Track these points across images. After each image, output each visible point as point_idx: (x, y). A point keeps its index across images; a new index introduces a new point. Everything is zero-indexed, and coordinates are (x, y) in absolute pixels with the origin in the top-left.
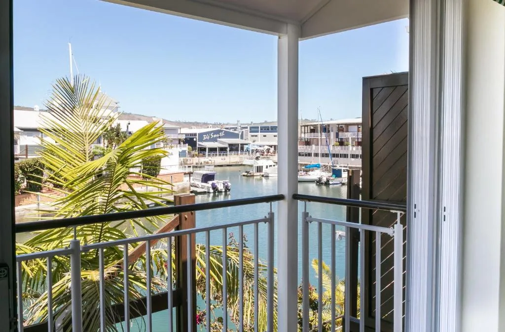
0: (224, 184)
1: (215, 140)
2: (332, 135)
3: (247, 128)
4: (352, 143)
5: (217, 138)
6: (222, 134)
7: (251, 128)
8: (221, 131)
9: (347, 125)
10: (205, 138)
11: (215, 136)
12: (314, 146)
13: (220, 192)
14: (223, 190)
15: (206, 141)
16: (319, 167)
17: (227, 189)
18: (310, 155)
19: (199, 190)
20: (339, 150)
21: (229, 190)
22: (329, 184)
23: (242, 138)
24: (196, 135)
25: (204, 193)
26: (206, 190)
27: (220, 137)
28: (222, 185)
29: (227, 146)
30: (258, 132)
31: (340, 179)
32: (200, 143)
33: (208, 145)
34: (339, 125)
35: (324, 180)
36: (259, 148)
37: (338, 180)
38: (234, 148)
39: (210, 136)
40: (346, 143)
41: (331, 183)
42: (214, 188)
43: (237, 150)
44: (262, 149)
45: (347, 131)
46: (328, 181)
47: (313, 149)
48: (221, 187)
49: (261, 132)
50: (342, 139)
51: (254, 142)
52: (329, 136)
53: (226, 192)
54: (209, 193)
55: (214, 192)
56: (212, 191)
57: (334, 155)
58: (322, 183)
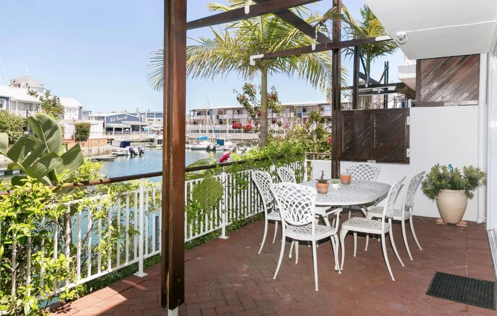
0: (139, 148)
1: (120, 122)
2: (214, 117)
3: (145, 114)
4: (229, 122)
5: (121, 120)
6: (125, 118)
7: (148, 114)
8: (124, 115)
9: (225, 110)
10: (111, 121)
11: (120, 119)
12: (200, 125)
13: (136, 155)
14: (138, 153)
15: (113, 122)
16: (207, 139)
17: (141, 152)
18: (198, 131)
19: (119, 153)
20: (219, 127)
21: (143, 153)
22: (216, 150)
23: (141, 121)
24: (104, 118)
25: (123, 155)
26: (125, 154)
27: (124, 120)
28: (138, 149)
29: (130, 126)
30: (153, 117)
31: (223, 147)
32: (108, 124)
33: (115, 126)
34: (219, 109)
35: (212, 147)
36: (155, 129)
37: (222, 147)
38: (135, 128)
39: (116, 119)
40: (224, 122)
41: (216, 149)
42: (132, 152)
43: (138, 130)
44: (157, 129)
45: (225, 114)
46: (215, 148)
47: (200, 127)
48: (136, 150)
49: (156, 117)
50: (221, 120)
51: (150, 124)
52: (212, 118)
53: (140, 154)
54: (127, 155)
55: (131, 155)
56: (129, 153)
57: (216, 131)
58: (210, 150)
